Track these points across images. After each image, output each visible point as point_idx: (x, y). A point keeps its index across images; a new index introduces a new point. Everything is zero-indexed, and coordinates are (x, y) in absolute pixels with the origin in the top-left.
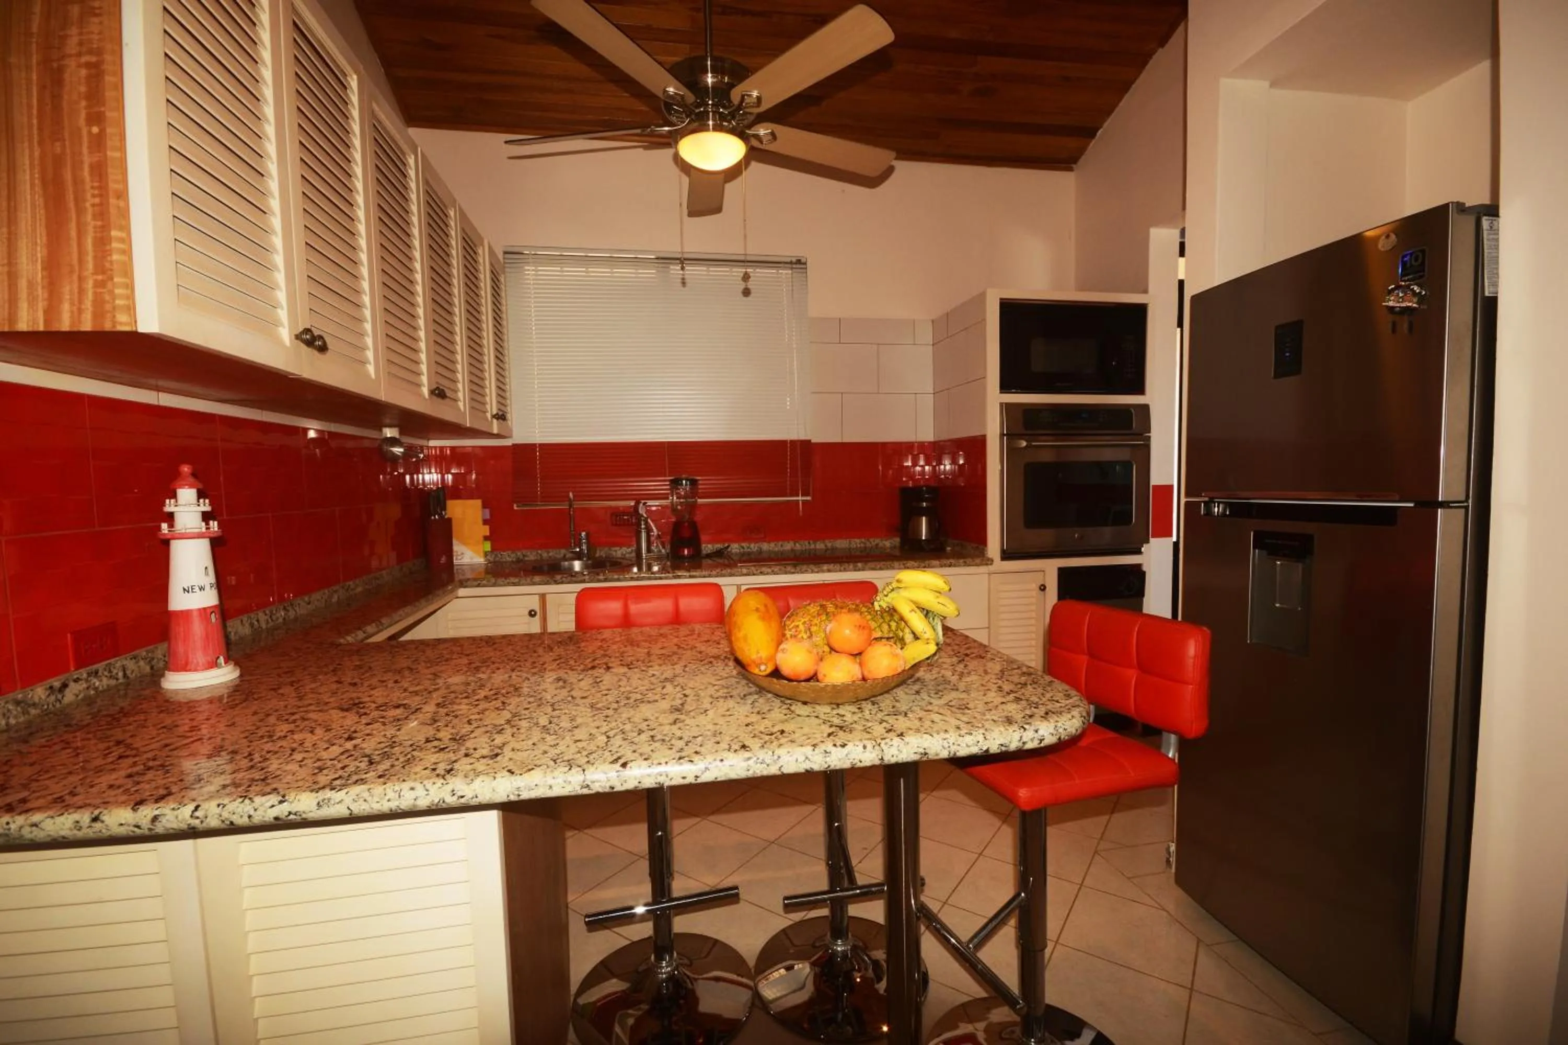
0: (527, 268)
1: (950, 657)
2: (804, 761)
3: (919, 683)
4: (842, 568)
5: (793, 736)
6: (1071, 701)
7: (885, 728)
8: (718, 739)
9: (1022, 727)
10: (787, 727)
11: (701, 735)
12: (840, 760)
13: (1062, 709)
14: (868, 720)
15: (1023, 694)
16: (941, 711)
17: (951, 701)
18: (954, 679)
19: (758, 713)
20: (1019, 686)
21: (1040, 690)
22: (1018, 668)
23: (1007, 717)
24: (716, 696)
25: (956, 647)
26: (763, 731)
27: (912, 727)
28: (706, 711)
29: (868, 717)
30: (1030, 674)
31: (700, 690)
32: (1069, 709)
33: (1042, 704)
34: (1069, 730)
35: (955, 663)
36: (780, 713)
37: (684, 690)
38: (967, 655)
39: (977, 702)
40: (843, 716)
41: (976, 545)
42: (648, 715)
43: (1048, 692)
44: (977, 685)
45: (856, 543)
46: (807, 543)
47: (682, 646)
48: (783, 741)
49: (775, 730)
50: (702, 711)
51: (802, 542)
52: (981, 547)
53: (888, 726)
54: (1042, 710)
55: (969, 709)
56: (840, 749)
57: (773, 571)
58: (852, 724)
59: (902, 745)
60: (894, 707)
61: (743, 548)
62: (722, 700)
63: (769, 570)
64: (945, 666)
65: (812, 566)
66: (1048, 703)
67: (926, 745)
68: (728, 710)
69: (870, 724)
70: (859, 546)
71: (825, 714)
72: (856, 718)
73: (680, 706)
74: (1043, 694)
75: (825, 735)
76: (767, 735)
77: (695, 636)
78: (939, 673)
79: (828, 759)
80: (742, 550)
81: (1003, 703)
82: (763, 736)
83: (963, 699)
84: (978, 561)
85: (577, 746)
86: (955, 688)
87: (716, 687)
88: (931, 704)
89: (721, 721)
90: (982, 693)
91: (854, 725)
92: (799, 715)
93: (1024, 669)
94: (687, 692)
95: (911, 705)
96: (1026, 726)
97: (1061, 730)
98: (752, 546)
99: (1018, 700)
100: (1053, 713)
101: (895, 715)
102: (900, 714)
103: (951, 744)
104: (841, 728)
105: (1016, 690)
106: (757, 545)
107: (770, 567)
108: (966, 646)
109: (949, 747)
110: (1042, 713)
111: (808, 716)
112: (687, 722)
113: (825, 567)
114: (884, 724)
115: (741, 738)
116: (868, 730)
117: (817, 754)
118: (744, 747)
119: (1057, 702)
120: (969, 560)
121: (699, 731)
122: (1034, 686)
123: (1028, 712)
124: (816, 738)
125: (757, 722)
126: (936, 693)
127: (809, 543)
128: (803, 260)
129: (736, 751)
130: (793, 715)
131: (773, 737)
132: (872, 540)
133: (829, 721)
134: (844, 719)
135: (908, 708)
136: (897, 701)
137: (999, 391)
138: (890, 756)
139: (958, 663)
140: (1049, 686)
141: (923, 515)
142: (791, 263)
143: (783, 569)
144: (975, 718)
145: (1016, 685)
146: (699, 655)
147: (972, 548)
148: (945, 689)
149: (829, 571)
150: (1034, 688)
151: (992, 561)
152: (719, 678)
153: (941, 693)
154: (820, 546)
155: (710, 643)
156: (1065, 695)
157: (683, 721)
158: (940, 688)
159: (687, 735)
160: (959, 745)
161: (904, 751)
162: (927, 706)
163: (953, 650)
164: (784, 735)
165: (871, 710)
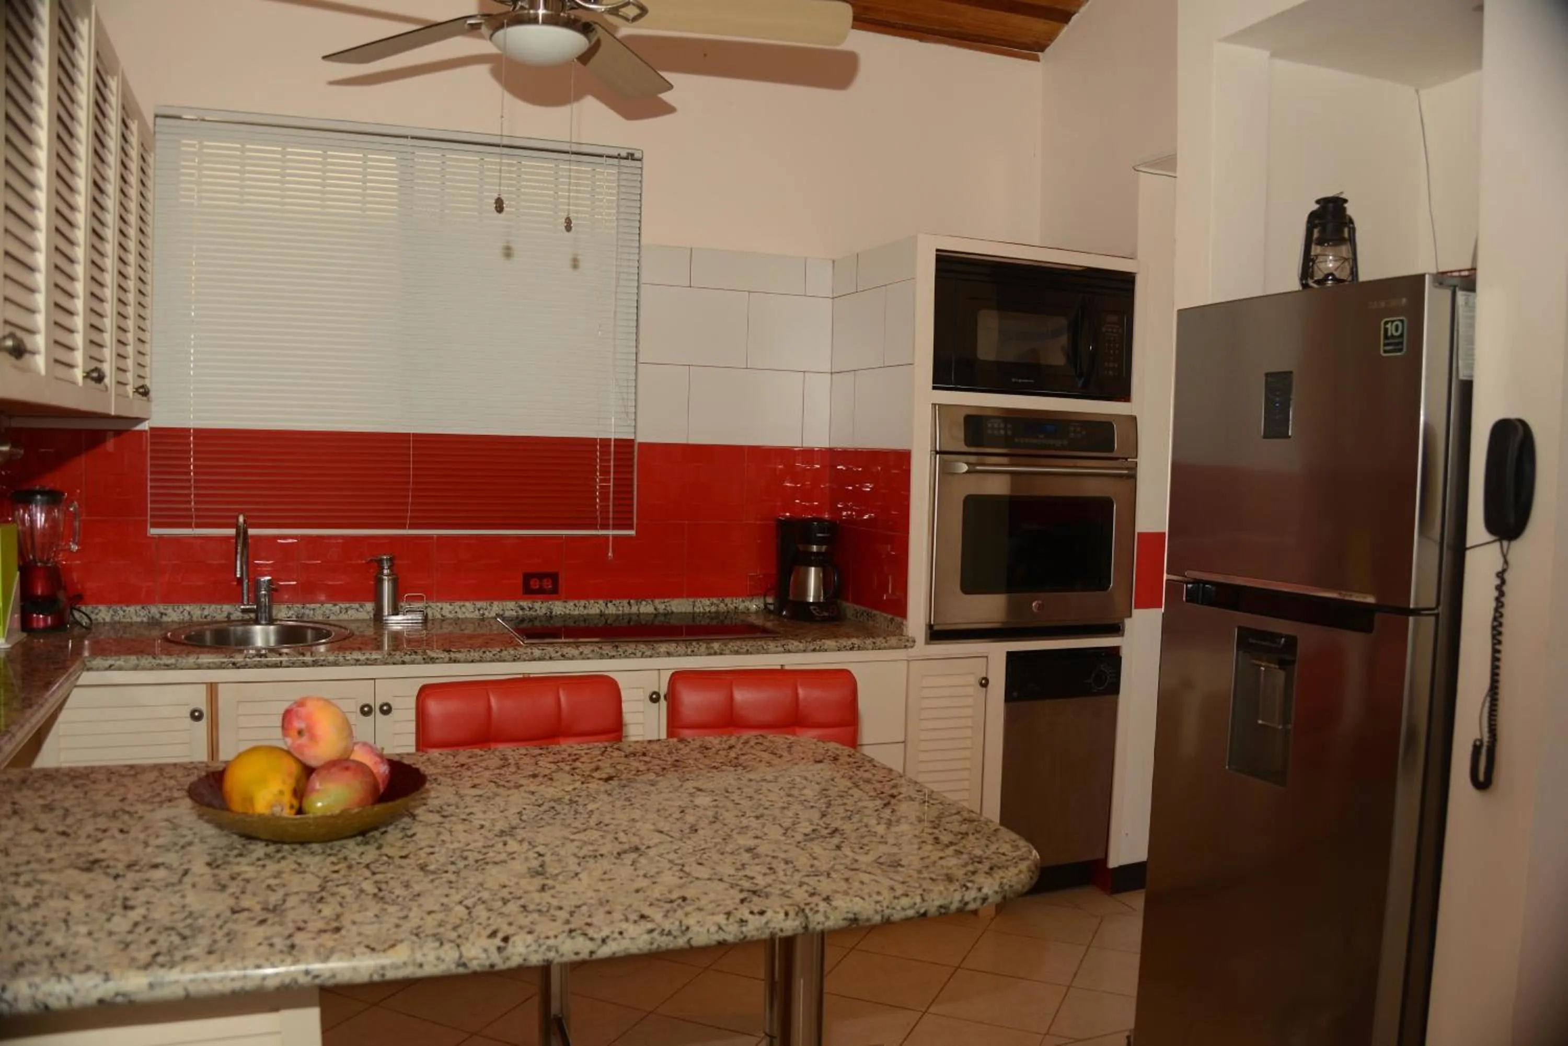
0: (184, 141)
1: (873, 798)
2: (717, 932)
3: (837, 835)
4: (689, 651)
5: (697, 904)
6: (1019, 853)
7: (807, 891)
8: (607, 908)
9: (965, 886)
10: (690, 893)
11: (584, 904)
12: (758, 930)
13: (1009, 863)
14: (784, 883)
15: (964, 847)
16: (870, 869)
17: (880, 857)
18: (881, 829)
19: (645, 876)
20: (960, 836)
21: (984, 842)
22: (958, 813)
23: (947, 875)
24: (581, 854)
25: (878, 786)
26: (659, 897)
27: (839, 890)
28: (577, 874)
29: (784, 879)
30: (972, 821)
31: (557, 846)
32: (1016, 863)
33: (987, 858)
34: (1015, 888)
35: (879, 807)
36: (673, 875)
37: (534, 847)
38: (893, 796)
39: (910, 857)
40: (753, 878)
41: (890, 617)
42: (503, 879)
43: (992, 843)
44: (910, 836)
45: (704, 605)
46: (625, 602)
47: (502, 783)
48: (688, 909)
49: (674, 896)
50: (572, 874)
51: (617, 602)
52: (898, 619)
53: (811, 890)
54: (985, 867)
55: (902, 866)
56: (757, 917)
57: (581, 653)
58: (766, 887)
59: (829, 910)
60: (812, 866)
61: (522, 609)
62: (591, 861)
63: (575, 652)
64: (867, 812)
65: (642, 647)
66: (993, 856)
67: (856, 909)
68: (605, 873)
69: (788, 887)
70: (707, 609)
71: (729, 876)
72: (769, 879)
73: (540, 869)
74: (987, 846)
75: (738, 901)
76: (666, 902)
77: (513, 769)
78: (861, 821)
79: (744, 929)
80: (521, 613)
81: (941, 858)
82: (661, 904)
83: (894, 854)
84: (893, 641)
85: (434, 919)
86: (883, 840)
87: (577, 843)
88: (856, 861)
89: (602, 887)
90: (916, 846)
91: (768, 889)
92: (697, 878)
93: (965, 815)
94: (541, 849)
95: (832, 863)
96: (969, 885)
97: (1006, 887)
98: (537, 605)
99: (959, 853)
100: (999, 868)
101: (816, 875)
102: (822, 874)
103: (885, 908)
104: (754, 892)
105: (955, 841)
106: (545, 604)
107: (578, 647)
108: (891, 783)
109: (883, 911)
110: (986, 868)
111: (709, 879)
112: (558, 887)
113: (663, 648)
114: (805, 887)
115: (635, 906)
116: (787, 894)
117: (732, 924)
118: (643, 917)
119: (1004, 854)
120: (879, 641)
121: (579, 899)
122: (978, 836)
123: (970, 868)
124: (727, 905)
125: (648, 887)
126: (861, 848)
127: (629, 603)
128: (637, 155)
129: (635, 922)
130: (690, 879)
131: (675, 905)
132: (728, 600)
133: (737, 885)
134: (755, 881)
135: (830, 866)
136: (815, 859)
137: (930, 384)
138: (815, 923)
139: (883, 808)
140: (995, 835)
141: (812, 566)
142: (619, 157)
143: (596, 649)
144: (910, 876)
145: (956, 835)
146: (533, 798)
147: (886, 618)
148: (871, 842)
149: (669, 654)
150: (977, 839)
151: (914, 641)
152: (575, 830)
153: (867, 848)
154: (646, 608)
155: (540, 779)
156: (1012, 846)
157: (553, 887)
158: (865, 841)
159: (568, 904)
160: (894, 908)
161: (832, 918)
162: (852, 864)
163: (875, 789)
164: (687, 902)
165: (784, 870)
